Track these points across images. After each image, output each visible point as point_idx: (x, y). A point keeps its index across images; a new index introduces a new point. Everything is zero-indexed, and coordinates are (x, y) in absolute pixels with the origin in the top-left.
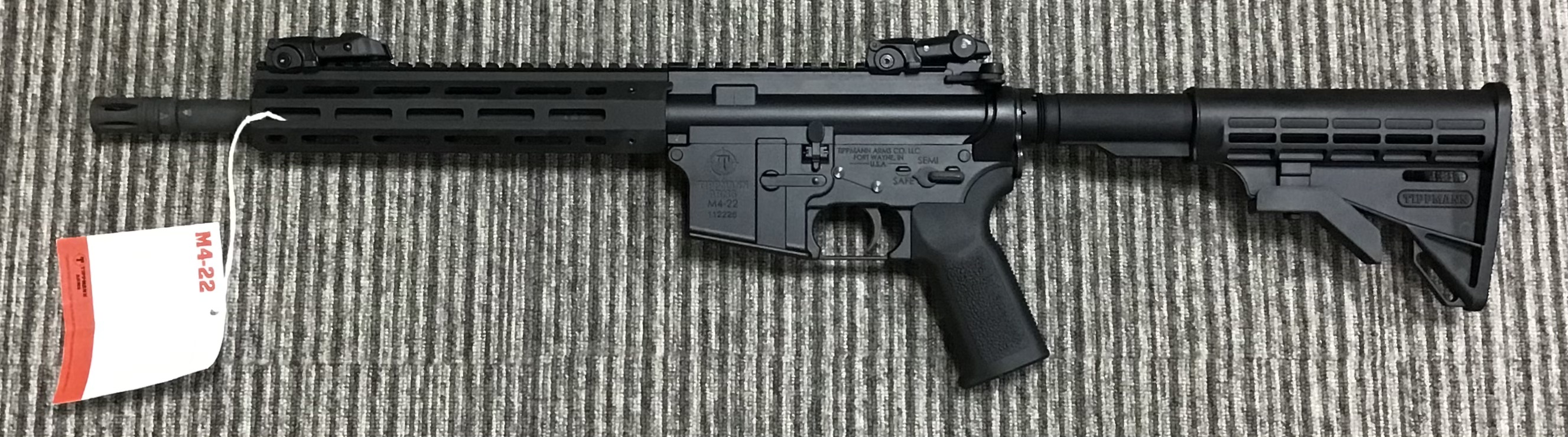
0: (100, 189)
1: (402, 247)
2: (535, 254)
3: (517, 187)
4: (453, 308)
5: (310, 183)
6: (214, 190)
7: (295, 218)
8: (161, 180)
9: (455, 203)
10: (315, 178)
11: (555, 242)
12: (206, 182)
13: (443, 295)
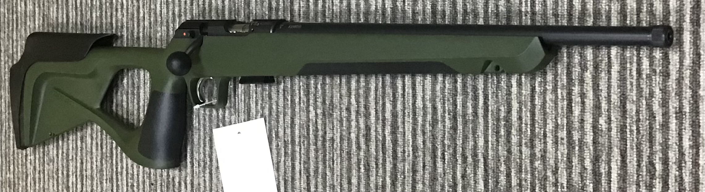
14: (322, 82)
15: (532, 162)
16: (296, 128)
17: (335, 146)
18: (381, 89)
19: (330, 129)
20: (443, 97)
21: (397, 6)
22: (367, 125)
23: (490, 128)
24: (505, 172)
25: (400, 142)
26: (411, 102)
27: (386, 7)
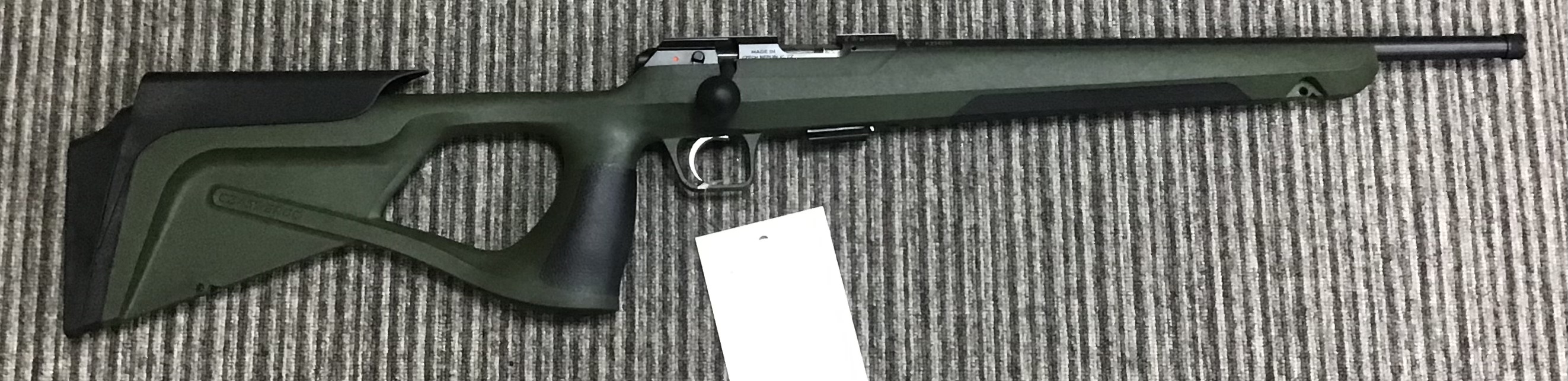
14: (950, 140)
15: (1329, 223)
16: (896, 217)
17: (981, 237)
18: (1070, 143)
19: (970, 211)
20: (1182, 147)
21: (1092, 21)
22: (1046, 199)
23: (1262, 184)
24: (1290, 240)
25: (1109, 217)
26: (1125, 157)
27: (1075, 23)
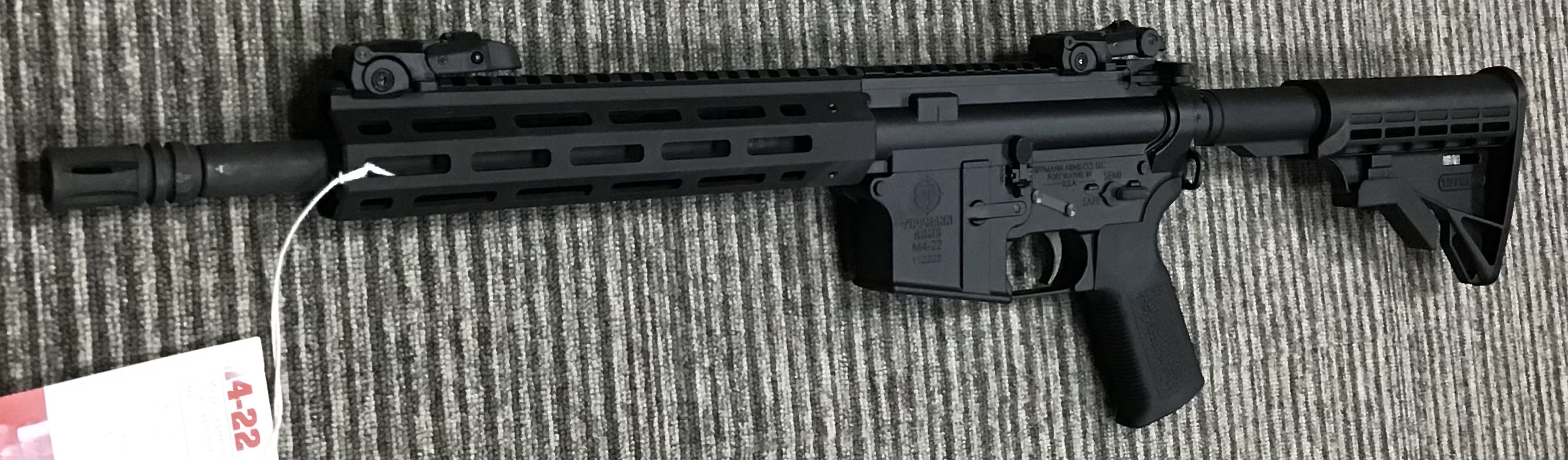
0: (40, 300)
1: (516, 336)
2: (681, 325)
3: (651, 235)
4: (591, 416)
5: (377, 257)
6: (235, 284)
7: (362, 313)
8: (143, 274)
9: (578, 266)
10: (384, 248)
11: (702, 307)
12: (219, 271)
13: (577, 399)
